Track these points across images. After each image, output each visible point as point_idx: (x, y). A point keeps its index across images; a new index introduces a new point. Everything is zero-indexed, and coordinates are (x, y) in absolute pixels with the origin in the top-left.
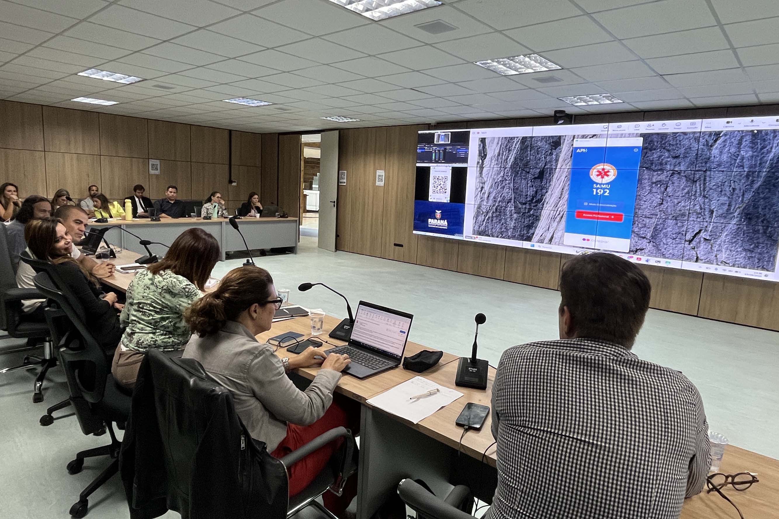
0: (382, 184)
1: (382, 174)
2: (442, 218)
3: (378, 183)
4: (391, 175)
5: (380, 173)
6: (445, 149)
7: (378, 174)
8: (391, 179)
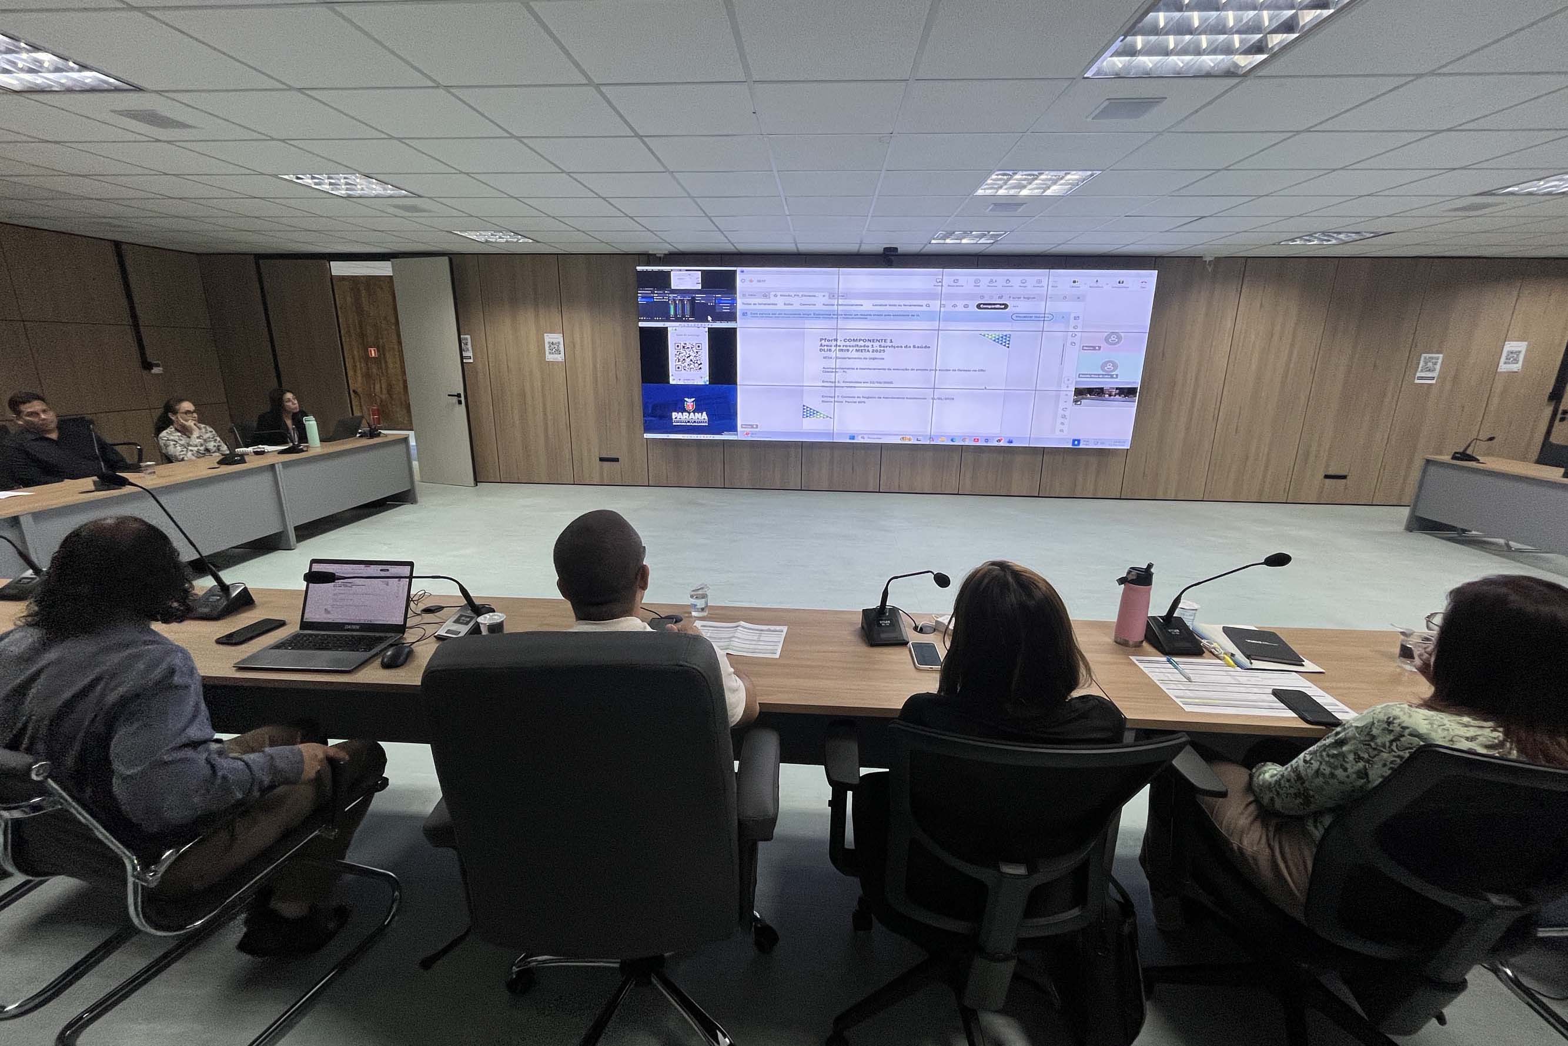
0: (560, 358)
1: (555, 341)
2: (698, 410)
3: (550, 357)
4: (578, 340)
5: (553, 338)
6: (693, 299)
7: (547, 340)
8: (578, 347)
